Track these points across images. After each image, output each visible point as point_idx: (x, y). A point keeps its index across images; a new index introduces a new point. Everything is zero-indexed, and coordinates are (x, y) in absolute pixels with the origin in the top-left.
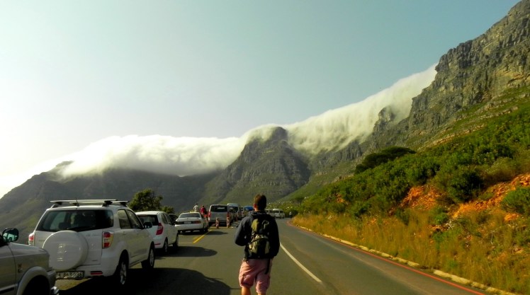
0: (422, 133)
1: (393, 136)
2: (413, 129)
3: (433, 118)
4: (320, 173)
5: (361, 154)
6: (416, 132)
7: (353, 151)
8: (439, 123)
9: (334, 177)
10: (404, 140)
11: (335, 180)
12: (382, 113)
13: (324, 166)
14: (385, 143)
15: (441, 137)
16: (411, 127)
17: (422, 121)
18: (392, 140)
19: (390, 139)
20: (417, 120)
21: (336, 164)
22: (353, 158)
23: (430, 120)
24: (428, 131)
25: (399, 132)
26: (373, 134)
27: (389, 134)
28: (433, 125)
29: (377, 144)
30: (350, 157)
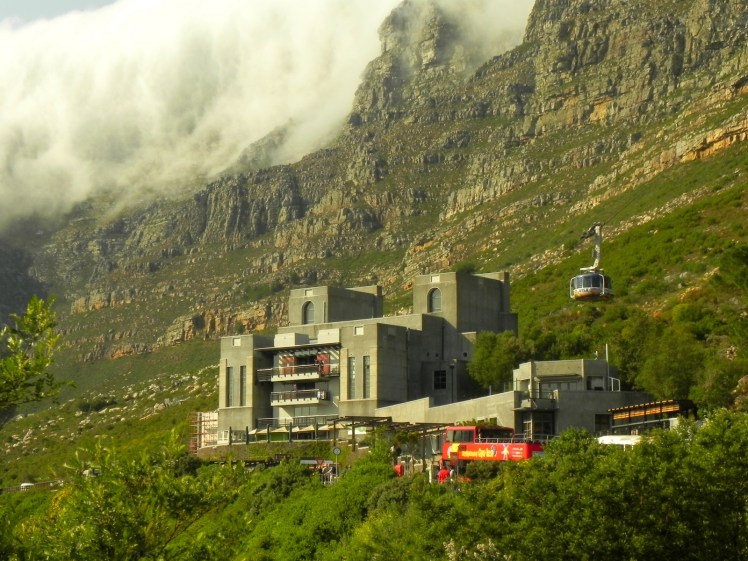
0: (601, 112)
1: (455, 130)
2: (559, 96)
3: (649, 44)
4: (97, 299)
5: (300, 207)
6: (572, 107)
7: (260, 194)
8: (677, 71)
9: (165, 320)
10: (513, 145)
11: (173, 334)
12: (396, 22)
13: (113, 266)
14: (418, 159)
15: (716, 121)
16: (543, 81)
17: (599, 56)
18: (450, 145)
19: (442, 141)
20: (574, 52)
21: (177, 253)
22: (263, 229)
23: (636, 52)
24: (629, 101)
25: (483, 111)
26: (355, 120)
27: (435, 119)
28: (653, 74)
29: (382, 163)
30: (245, 220)
